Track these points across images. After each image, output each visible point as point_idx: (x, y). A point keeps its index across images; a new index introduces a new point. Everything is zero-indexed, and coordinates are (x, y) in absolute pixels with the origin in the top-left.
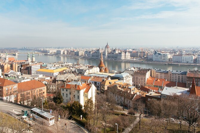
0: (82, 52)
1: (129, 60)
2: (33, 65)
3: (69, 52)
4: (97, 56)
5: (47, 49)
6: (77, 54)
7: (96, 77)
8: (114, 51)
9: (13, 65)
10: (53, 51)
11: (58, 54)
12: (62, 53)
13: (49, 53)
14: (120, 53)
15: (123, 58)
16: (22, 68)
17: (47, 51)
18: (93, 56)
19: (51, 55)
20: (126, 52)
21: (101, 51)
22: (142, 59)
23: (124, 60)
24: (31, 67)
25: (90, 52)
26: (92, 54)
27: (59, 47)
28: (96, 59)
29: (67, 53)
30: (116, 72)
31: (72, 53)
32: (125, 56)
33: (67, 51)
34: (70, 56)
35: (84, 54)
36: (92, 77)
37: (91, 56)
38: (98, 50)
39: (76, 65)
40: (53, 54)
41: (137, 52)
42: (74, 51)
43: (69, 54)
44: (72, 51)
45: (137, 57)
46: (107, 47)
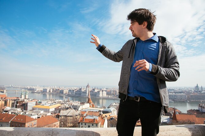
0: (66, 90)
1: (105, 97)
2: (29, 102)
3: (54, 90)
4: (79, 94)
5: (34, 87)
6: (62, 92)
7: (90, 111)
8: (94, 89)
9: (7, 102)
10: (39, 89)
11: (44, 92)
12: (48, 91)
13: (36, 90)
14: (99, 92)
15: (101, 95)
16: (18, 105)
17: (34, 89)
18: (76, 94)
19: (38, 93)
20: (103, 91)
21: (83, 90)
22: (116, 96)
23: (102, 97)
24: (27, 104)
25: (73, 91)
26: (75, 92)
27: (44, 86)
28: (79, 96)
29: (53, 92)
30: (99, 107)
31: (57, 91)
32: (103, 94)
33: (53, 89)
34: (56, 94)
35: (68, 92)
36: (87, 112)
37: (74, 94)
38: (81, 89)
39: (67, 101)
40: (40, 92)
41: (111, 91)
42: (59, 90)
43: (54, 92)
44: (57, 90)
45: (111, 94)
46: (88, 86)
